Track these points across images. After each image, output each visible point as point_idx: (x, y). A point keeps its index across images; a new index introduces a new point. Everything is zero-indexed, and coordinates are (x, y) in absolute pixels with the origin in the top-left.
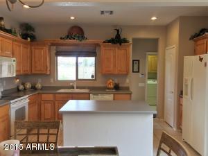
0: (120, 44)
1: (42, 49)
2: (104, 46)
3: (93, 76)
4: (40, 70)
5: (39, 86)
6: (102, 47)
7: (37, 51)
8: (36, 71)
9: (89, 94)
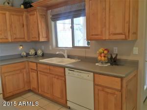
3: (88, 43)
9: (64, 67)
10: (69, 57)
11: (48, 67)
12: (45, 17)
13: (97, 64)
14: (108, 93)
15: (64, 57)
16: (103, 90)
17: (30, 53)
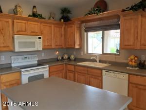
0: (144, 10)
1: (72, 27)
2: (124, 16)
3: (117, 51)
4: (71, 45)
5: (72, 57)
6: (121, 17)
7: (69, 29)
8: (68, 45)
9: (101, 69)
10: (100, 61)
11: (86, 69)
12: (80, 28)
13: (128, 68)
14: (140, 89)
15: (96, 62)
16: (136, 87)
17: (65, 57)
